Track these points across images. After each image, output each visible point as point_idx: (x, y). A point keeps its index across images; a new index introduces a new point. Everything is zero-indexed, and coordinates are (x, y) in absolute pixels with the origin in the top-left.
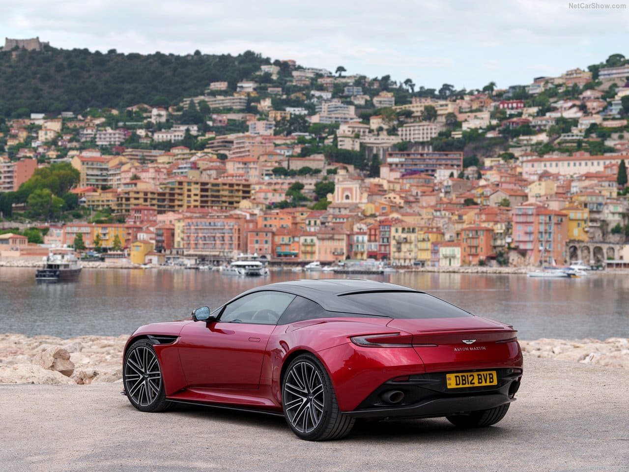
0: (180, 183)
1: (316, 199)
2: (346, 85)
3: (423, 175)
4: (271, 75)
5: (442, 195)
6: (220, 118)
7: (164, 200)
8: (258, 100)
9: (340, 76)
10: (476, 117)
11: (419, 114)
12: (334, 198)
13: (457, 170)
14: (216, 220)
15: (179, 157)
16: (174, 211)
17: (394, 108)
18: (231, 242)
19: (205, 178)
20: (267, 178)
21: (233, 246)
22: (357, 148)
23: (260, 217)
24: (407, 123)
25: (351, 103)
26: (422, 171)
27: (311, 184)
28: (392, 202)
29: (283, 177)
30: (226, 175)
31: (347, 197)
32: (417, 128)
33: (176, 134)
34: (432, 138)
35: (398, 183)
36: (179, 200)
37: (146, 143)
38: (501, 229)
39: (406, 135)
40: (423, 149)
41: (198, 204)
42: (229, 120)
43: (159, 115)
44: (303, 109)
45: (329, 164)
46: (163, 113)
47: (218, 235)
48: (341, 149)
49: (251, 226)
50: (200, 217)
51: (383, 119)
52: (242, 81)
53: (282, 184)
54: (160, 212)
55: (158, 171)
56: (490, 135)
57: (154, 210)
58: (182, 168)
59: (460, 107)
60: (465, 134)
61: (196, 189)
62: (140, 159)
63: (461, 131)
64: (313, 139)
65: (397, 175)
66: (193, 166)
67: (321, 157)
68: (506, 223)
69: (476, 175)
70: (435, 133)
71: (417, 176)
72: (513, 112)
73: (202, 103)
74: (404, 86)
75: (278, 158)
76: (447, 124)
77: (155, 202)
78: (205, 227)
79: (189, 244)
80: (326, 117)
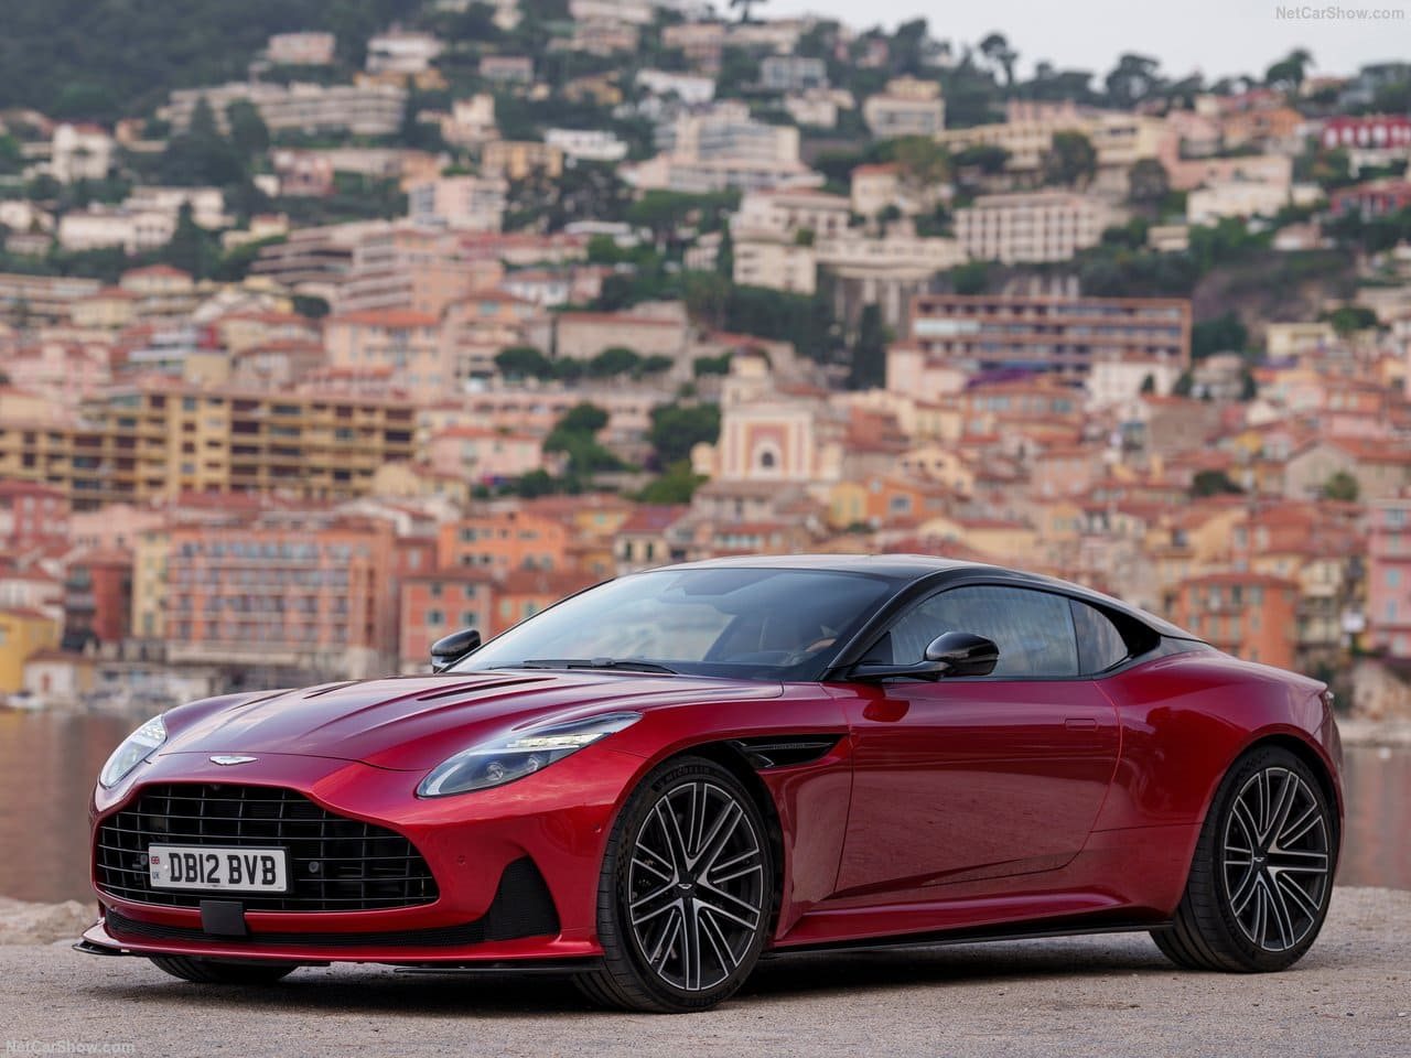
0: (158, 401)
1: (654, 465)
2: (767, 51)
3: (1045, 382)
4: (492, 10)
5: (1112, 456)
6: (304, 166)
7: (96, 462)
8: (443, 103)
9: (746, 20)
10: (1239, 176)
11: (1031, 161)
12: (718, 461)
13: (1170, 365)
14: (289, 537)
15: (154, 304)
16: (132, 502)
17: (941, 135)
18: (340, 618)
19: (246, 385)
20: (474, 388)
21: (349, 632)
22: (805, 282)
23: (447, 527)
24: (986, 192)
25: (783, 119)
26: (1040, 370)
27: (633, 411)
28: (928, 478)
29: (532, 382)
30: (324, 371)
31: (768, 460)
32: (1023, 211)
33: (144, 220)
34: (1078, 251)
35: (953, 409)
36: (152, 462)
37: (33, 256)
38: (1327, 581)
39: (984, 235)
40: (1046, 288)
41: (221, 476)
42: (339, 175)
43: (82, 153)
44: (611, 135)
45: (703, 339)
46: (98, 143)
47: (294, 591)
48: (746, 287)
49: (415, 558)
50: (229, 526)
51: (902, 178)
52: (383, 29)
53: (531, 408)
54: (82, 505)
55: (76, 352)
56: (1289, 241)
57: (59, 497)
58: (160, 346)
59: (1183, 141)
60: (1198, 235)
61: (213, 423)
62: (12, 312)
63: (1184, 223)
64: (645, 248)
65: (952, 380)
66: (204, 337)
67: (672, 311)
68: (1346, 562)
69: (1236, 388)
70: (1090, 232)
71: (1023, 385)
72: (1375, 159)
73: (240, 109)
74: (981, 61)
75: (514, 314)
76: (1132, 200)
77: (63, 467)
78: (244, 562)
79: (185, 624)
80: (694, 169)
